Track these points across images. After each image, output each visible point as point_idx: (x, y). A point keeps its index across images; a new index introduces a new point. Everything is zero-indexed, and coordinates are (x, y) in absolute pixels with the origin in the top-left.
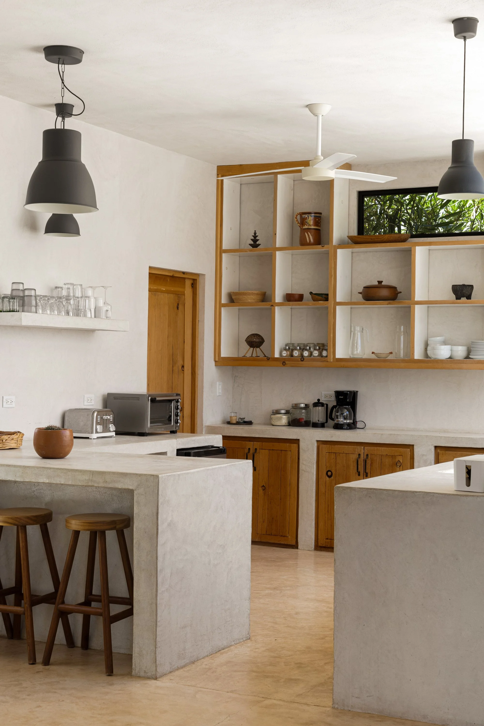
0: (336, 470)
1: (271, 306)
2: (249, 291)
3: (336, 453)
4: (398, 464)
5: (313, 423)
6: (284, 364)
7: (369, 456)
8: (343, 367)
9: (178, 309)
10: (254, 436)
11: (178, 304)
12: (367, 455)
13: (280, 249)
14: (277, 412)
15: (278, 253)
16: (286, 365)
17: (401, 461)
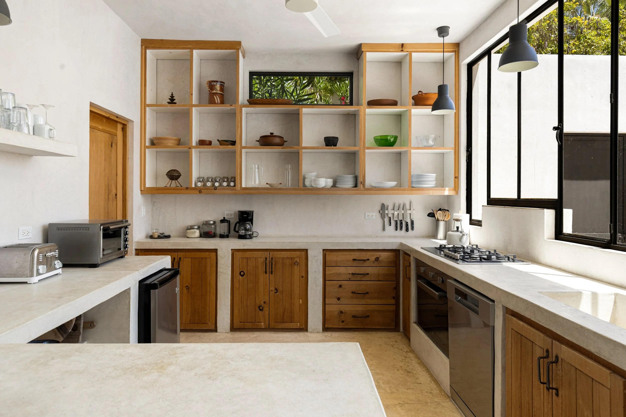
0: (247, 271)
1: (189, 148)
2: (170, 137)
3: (247, 258)
4: (296, 263)
5: (220, 235)
6: (200, 192)
7: (274, 259)
8: (248, 194)
9: (112, 147)
10: (178, 248)
11: (112, 143)
12: (272, 258)
13: (195, 106)
14: (192, 228)
15: (194, 109)
16: (202, 193)
17: (298, 261)
